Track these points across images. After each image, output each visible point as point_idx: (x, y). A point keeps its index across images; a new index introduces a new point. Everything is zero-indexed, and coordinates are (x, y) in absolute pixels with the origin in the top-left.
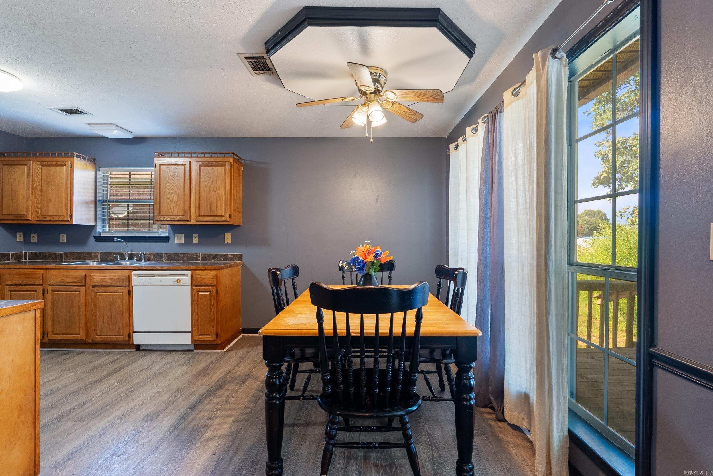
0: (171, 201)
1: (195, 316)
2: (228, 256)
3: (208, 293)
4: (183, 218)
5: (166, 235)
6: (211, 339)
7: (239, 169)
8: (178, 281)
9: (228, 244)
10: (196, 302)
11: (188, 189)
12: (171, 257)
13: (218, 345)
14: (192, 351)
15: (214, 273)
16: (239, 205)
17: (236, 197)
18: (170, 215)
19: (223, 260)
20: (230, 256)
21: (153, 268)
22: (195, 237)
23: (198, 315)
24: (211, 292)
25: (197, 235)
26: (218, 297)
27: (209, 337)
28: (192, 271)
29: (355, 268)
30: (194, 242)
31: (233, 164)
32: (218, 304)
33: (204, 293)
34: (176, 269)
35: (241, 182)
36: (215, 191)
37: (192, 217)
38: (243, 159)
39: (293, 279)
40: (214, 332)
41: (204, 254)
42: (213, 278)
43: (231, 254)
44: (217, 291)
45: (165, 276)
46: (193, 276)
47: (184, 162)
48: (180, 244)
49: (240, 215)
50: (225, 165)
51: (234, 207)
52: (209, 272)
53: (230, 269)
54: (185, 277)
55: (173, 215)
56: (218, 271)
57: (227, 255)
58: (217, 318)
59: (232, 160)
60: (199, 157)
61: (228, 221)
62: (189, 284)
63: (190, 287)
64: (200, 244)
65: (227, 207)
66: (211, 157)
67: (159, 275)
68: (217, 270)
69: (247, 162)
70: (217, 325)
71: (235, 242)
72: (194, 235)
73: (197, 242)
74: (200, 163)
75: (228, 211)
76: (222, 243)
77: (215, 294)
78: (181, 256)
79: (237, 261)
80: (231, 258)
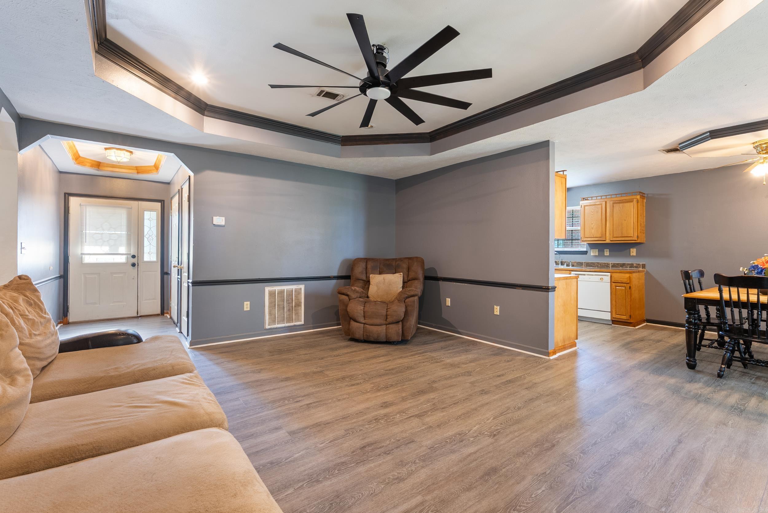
0: (592, 228)
1: (614, 302)
3: (624, 288)
4: (601, 239)
5: (585, 250)
6: (626, 318)
7: (643, 202)
8: (602, 279)
9: (633, 256)
10: (615, 293)
11: (605, 220)
12: (588, 265)
13: (631, 323)
14: (611, 325)
15: (627, 275)
16: (643, 228)
17: (641, 223)
18: (592, 237)
19: (629, 268)
20: (635, 265)
21: (585, 270)
22: (607, 251)
23: (616, 302)
24: (625, 287)
25: (608, 250)
26: (631, 291)
27: (624, 317)
28: (611, 273)
29: (755, 272)
30: (605, 255)
31: (639, 199)
32: (631, 296)
33: (620, 288)
34: (600, 271)
35: (645, 210)
36: (625, 220)
37: (608, 238)
38: (646, 193)
39: (699, 279)
40: (628, 314)
41: (613, 263)
42: (627, 278)
43: (636, 264)
44: (630, 287)
45: (593, 275)
46: (612, 276)
47: (601, 202)
48: (595, 256)
49: (644, 235)
50: (633, 201)
51: (640, 230)
52: (624, 274)
53: (638, 273)
54: (607, 277)
55: (594, 237)
56: (631, 274)
57: (633, 264)
58: (630, 305)
59: (638, 197)
60: (612, 198)
61: (636, 240)
62: (610, 281)
63: (610, 283)
64: (610, 256)
65: (635, 230)
66: (622, 197)
67: (588, 275)
69: (649, 195)
70: (630, 310)
71: (638, 255)
72: (605, 250)
73: (608, 254)
74: (614, 202)
75: (636, 233)
76: (629, 255)
77: (629, 289)
78: (596, 264)
79: (641, 269)
80: (636, 266)
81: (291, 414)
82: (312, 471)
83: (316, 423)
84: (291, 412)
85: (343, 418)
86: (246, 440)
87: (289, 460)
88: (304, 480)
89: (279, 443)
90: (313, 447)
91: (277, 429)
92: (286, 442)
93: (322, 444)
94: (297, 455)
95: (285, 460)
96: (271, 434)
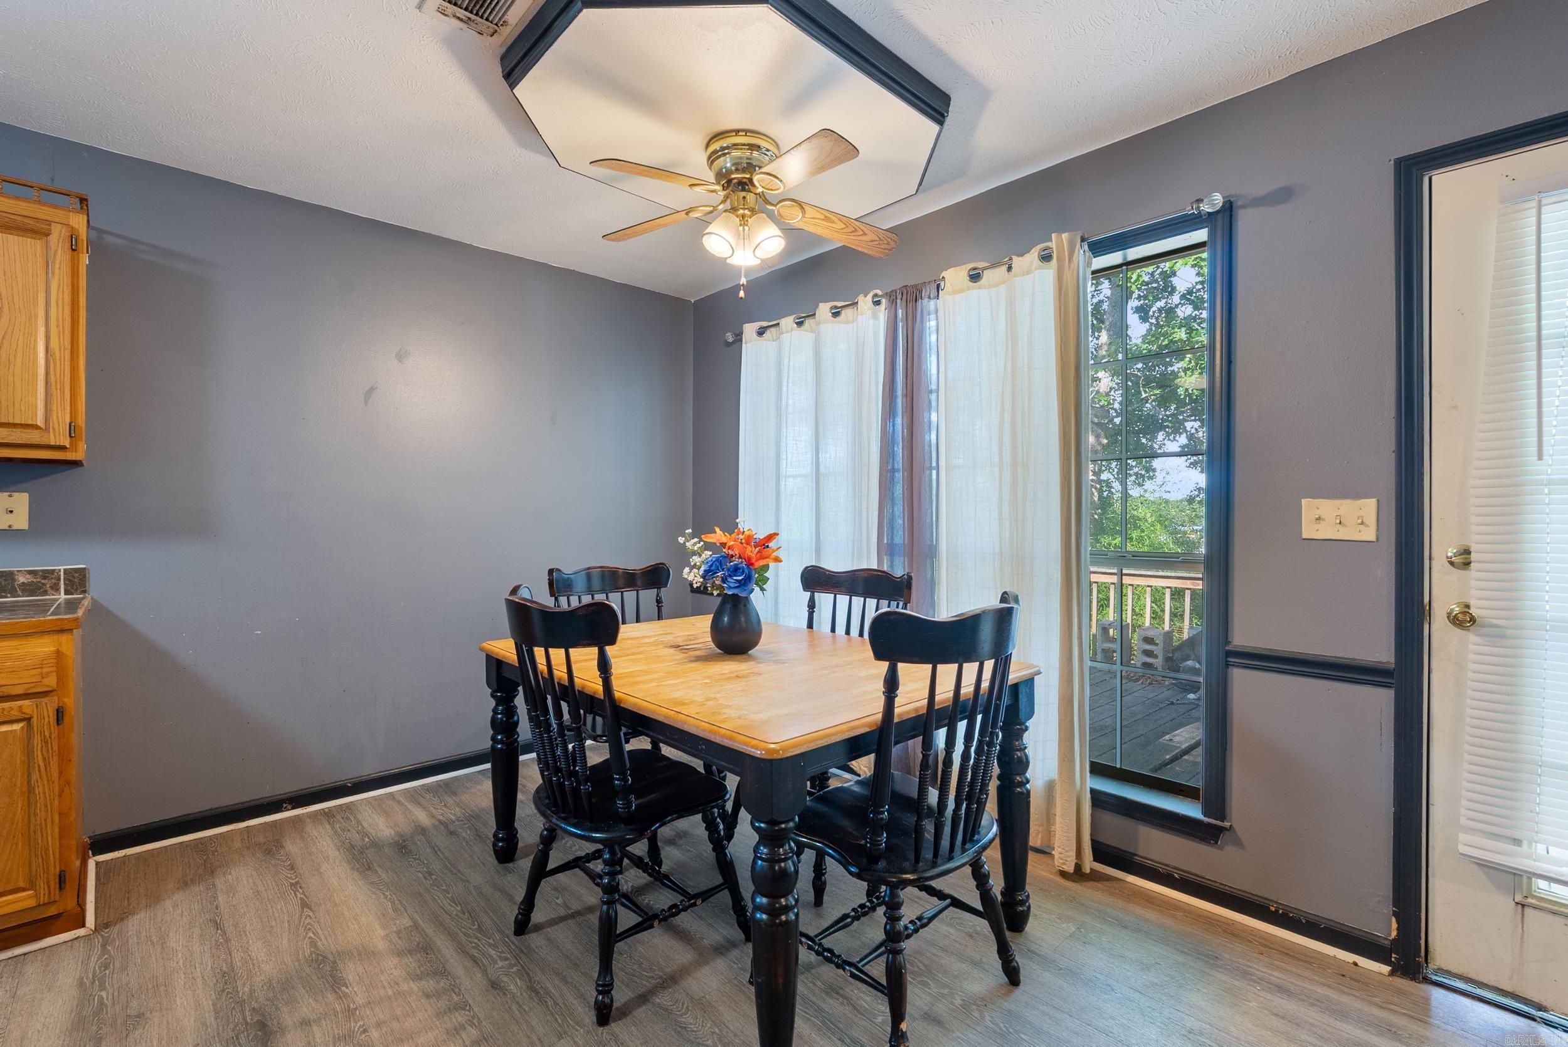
2: (14, 580)
3: (16, 727)
6: (32, 903)
9: (11, 532)
13: (60, 915)
15: (44, 646)
20: (22, 580)
24: (28, 720)
26: (64, 735)
27: (23, 900)
43: (30, 572)
44: (60, 715)
50: (47, 235)
52: (15, 643)
56: (63, 636)
61: (63, 448)
65: (56, 393)
68: (62, 631)
69: (109, 239)
70: (60, 841)
75: (64, 409)
77: (56, 724)
79: (63, 596)
80: (31, 584)
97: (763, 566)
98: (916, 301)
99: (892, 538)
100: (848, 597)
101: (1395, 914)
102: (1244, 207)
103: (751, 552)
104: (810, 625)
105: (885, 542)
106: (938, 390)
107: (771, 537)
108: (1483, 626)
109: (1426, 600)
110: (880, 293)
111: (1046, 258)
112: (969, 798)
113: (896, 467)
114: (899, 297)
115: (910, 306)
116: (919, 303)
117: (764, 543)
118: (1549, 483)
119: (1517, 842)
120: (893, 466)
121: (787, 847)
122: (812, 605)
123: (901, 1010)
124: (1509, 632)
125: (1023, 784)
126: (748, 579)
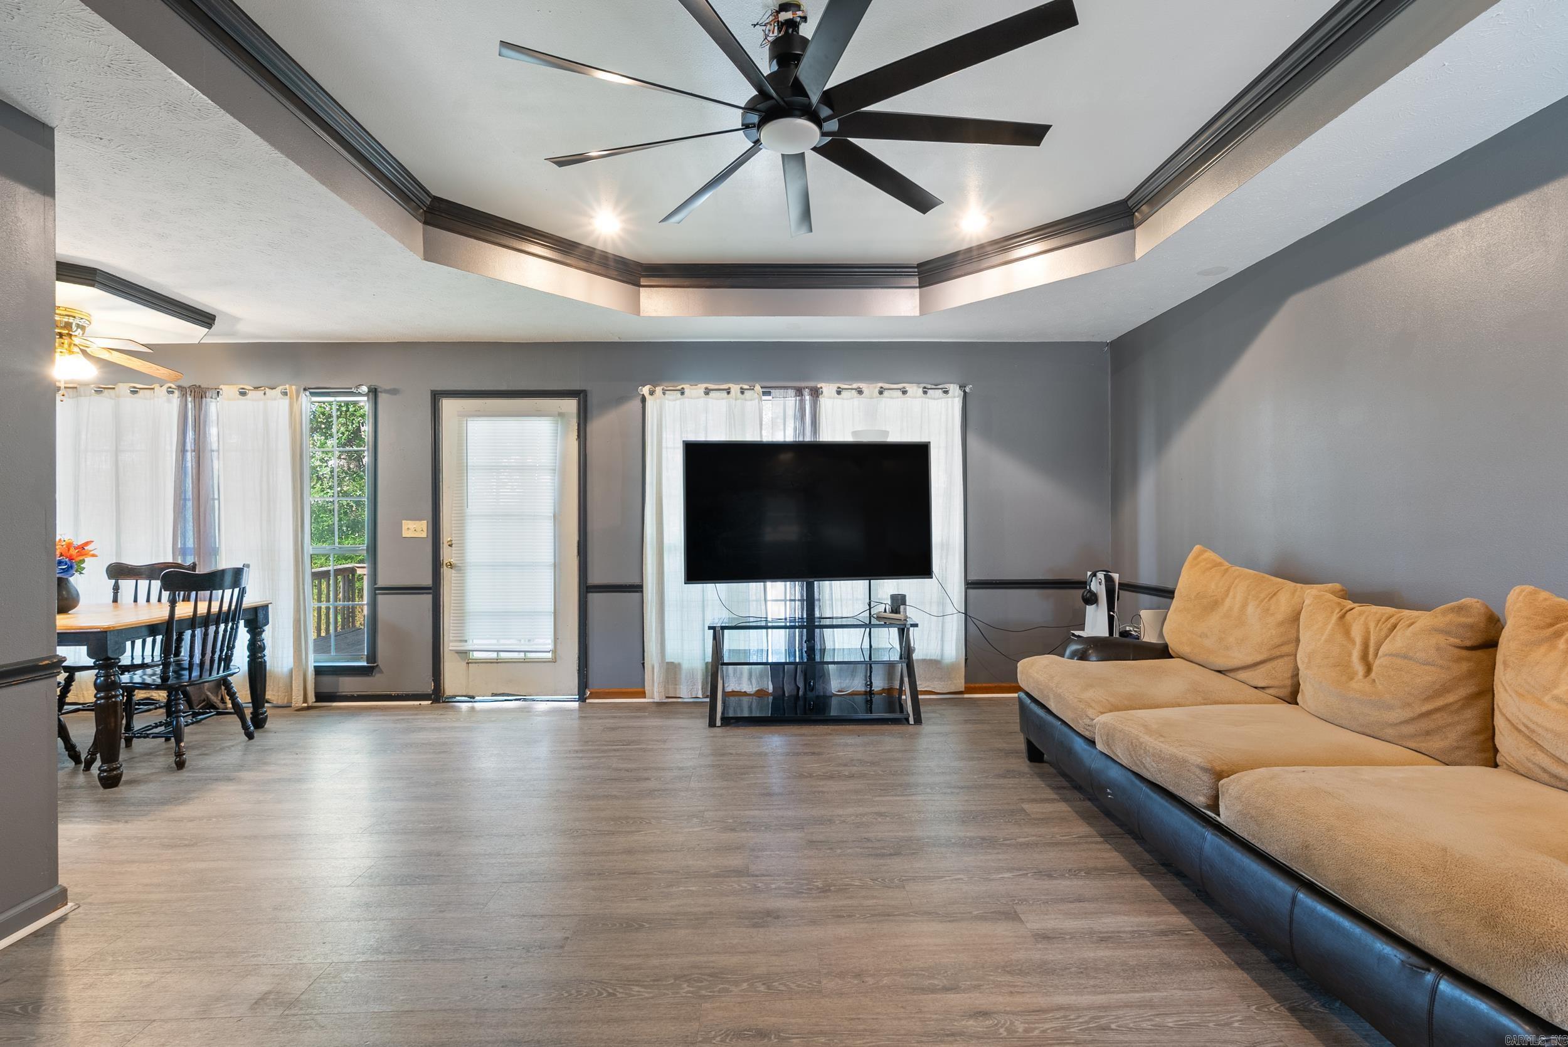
81: (1008, 969)
82: (988, 851)
83: (953, 921)
84: (1009, 978)
85: (889, 915)
86: (1113, 932)
87: (1021, 873)
88: (1001, 845)
89: (1040, 904)
90: (976, 879)
91: (1044, 937)
92: (1024, 903)
93: (959, 879)
94: (1006, 875)
95: (1027, 874)
96: (1057, 929)
97: (80, 561)
98: (202, 398)
99: (185, 544)
100: (148, 581)
101: (433, 680)
102: (381, 392)
103: (73, 552)
104: (115, 600)
105: (179, 546)
106: (218, 451)
107: (87, 544)
108: (456, 567)
109: (442, 559)
110: (173, 386)
111: (285, 394)
112: (225, 660)
113: (187, 497)
114: (189, 393)
115: (197, 400)
116: (204, 399)
117: (82, 547)
118: (471, 516)
119: (466, 641)
120: (185, 496)
121: (114, 670)
122: (116, 589)
123: (181, 737)
124: (462, 568)
125: (262, 657)
126: (71, 567)
